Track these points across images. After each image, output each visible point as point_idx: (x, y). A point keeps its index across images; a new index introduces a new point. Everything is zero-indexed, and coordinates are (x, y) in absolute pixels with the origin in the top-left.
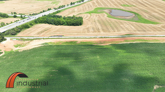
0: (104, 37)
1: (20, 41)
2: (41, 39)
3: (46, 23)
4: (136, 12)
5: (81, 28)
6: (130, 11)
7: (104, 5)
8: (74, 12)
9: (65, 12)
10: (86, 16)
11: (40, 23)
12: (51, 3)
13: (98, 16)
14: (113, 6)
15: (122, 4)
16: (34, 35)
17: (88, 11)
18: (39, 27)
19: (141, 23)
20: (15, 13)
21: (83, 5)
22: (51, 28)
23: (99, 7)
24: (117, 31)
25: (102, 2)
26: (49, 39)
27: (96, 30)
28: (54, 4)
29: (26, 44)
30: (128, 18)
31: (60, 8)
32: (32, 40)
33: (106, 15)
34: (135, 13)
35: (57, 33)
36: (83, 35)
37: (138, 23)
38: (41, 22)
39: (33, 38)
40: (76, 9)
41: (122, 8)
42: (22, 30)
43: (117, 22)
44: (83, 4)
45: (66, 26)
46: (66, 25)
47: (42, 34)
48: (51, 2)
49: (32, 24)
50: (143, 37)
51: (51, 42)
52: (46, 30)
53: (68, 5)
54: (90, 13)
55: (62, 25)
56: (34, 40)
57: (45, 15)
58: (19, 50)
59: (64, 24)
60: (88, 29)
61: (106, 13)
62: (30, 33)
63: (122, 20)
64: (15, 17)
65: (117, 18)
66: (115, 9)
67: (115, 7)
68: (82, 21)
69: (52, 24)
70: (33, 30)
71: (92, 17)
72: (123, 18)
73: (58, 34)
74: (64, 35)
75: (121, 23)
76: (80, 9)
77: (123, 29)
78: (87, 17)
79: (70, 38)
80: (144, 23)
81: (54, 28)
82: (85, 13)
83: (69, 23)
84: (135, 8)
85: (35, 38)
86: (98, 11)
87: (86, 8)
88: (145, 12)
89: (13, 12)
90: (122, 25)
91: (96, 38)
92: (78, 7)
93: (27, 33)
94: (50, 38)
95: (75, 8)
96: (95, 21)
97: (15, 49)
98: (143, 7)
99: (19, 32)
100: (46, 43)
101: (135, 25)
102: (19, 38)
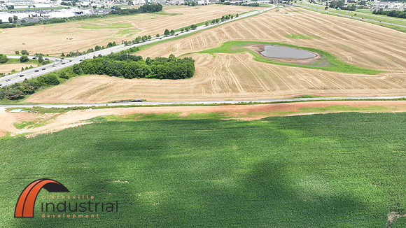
0: (248, 102)
1: (31, 114)
2: (88, 108)
3: (101, 74)
4: (323, 49)
5: (191, 84)
6: (308, 47)
7: (245, 36)
8: (173, 50)
9: (151, 51)
10: (201, 59)
11: (87, 73)
13: (232, 59)
14: (267, 38)
15: (288, 33)
17: (207, 49)
18: (85, 83)
19: (337, 73)
23: (233, 39)
24: (281, 89)
25: (241, 30)
27: (227, 87)
28: (123, 34)
29: (47, 119)
30: (304, 62)
31: (137, 41)
32: (63, 111)
33: (251, 57)
34: (321, 53)
35: (128, 96)
36: (194, 99)
37: (329, 72)
38: (90, 71)
39: (66, 107)
40: (177, 45)
42: (40, 89)
43: (278, 70)
44: (194, 34)
45: (152, 79)
47: (90, 98)
51: (112, 116)
52: (101, 89)
53: (158, 36)
55: (141, 77)
56: (69, 112)
57: (100, 56)
59: (147, 74)
60: (207, 85)
61: (251, 52)
62: (60, 96)
63: (290, 65)
64: (24, 60)
65: (279, 62)
66: (272, 44)
67: (273, 40)
68: (193, 68)
69: (118, 76)
70: (67, 90)
71: (216, 60)
72: (293, 61)
73: (132, 96)
74: (147, 99)
75: (289, 72)
76: (188, 44)
77: (294, 84)
78: (205, 60)
79: (162, 106)
80: (345, 71)
81: (121, 85)
83: (160, 73)
84: (319, 41)
86: (232, 47)
87: (201, 42)
88: (343, 49)
91: (228, 104)
92: (182, 40)
93: (51, 96)
95: (176, 41)
99: (31, 93)
100: (101, 118)
101: (324, 77)
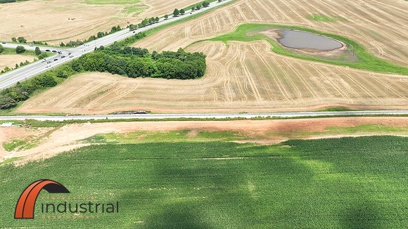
0: (265, 116)
1: (23, 129)
2: (85, 121)
3: (103, 71)
5: (202, 87)
6: (332, 33)
7: (262, 17)
8: (183, 36)
9: (158, 38)
10: (213, 49)
11: (87, 70)
12: (123, 11)
13: (247, 50)
14: (286, 19)
15: (310, 13)
16: (68, 107)
17: (219, 35)
18: (84, 84)
19: (367, 72)
20: (22, 40)
21: (207, 16)
22: (117, 84)
23: (248, 21)
24: (304, 97)
25: (258, 8)
26: (109, 121)
27: (242, 92)
28: (129, 12)
29: (41, 137)
30: (328, 54)
31: (143, 24)
33: (269, 47)
34: (347, 41)
35: (131, 104)
36: (204, 111)
37: (357, 70)
38: (91, 68)
39: (61, 119)
40: (187, 28)
41: (311, 24)
42: (35, 92)
43: (299, 68)
44: (206, 12)
45: (159, 79)
46: (159, 77)
47: (89, 106)
48: (122, 8)
49: (65, 73)
50: (379, 116)
51: (112, 134)
52: (102, 93)
53: (166, 17)
54: (224, 39)
55: (146, 76)
56: (65, 127)
57: (102, 48)
58: (16, 159)
59: (153, 73)
60: (219, 88)
61: (269, 40)
62: (56, 102)
63: (313, 60)
64: (20, 51)
65: (299, 55)
66: (292, 28)
67: (293, 23)
68: (205, 66)
69: (121, 74)
70: (65, 94)
71: (230, 51)
72: (315, 53)
73: (135, 104)
74: (152, 109)
75: (312, 70)
76: (199, 27)
77: (319, 90)
78: (217, 51)
79: (169, 120)
80: (375, 70)
81: (124, 86)
82: (213, 40)
83: (167, 73)
84: (345, 25)
85: (66, 119)
86: (246, 33)
87: (213, 25)
88: (373, 37)
89: (17, 38)
90: (314, 78)
91: (243, 119)
92: (192, 21)
93: (48, 102)
94: (110, 118)
95: (186, 24)
96: (238, 65)
97: (6, 157)
98: (366, 22)
99: (24, 100)
100: (98, 138)
101: (352, 79)
102: (23, 118)
